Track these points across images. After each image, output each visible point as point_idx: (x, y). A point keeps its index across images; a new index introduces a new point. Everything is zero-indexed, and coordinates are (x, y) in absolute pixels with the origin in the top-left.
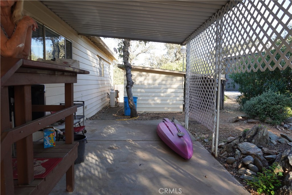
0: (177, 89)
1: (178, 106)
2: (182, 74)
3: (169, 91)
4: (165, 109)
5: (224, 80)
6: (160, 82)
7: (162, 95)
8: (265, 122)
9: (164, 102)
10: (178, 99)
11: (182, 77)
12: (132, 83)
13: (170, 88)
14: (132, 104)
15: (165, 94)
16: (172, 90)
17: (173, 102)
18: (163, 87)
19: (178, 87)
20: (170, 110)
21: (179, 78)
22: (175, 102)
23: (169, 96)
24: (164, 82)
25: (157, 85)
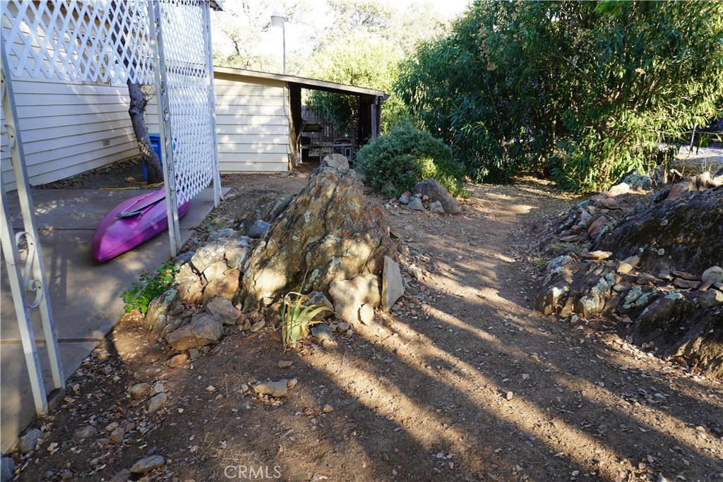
0: (274, 117)
1: (276, 158)
2: (283, 81)
3: (256, 121)
4: (248, 164)
5: (380, 97)
6: (233, 100)
7: (239, 130)
8: (382, 191)
9: (244, 149)
10: (277, 140)
11: (282, 89)
12: (143, 102)
13: (258, 114)
14: (146, 152)
15: (246, 128)
16: (265, 120)
17: (264, 148)
18: (240, 112)
19: (276, 112)
20: (258, 168)
21: (278, 91)
22: (269, 148)
23: (253, 134)
24: (243, 101)
25: (227, 107)
